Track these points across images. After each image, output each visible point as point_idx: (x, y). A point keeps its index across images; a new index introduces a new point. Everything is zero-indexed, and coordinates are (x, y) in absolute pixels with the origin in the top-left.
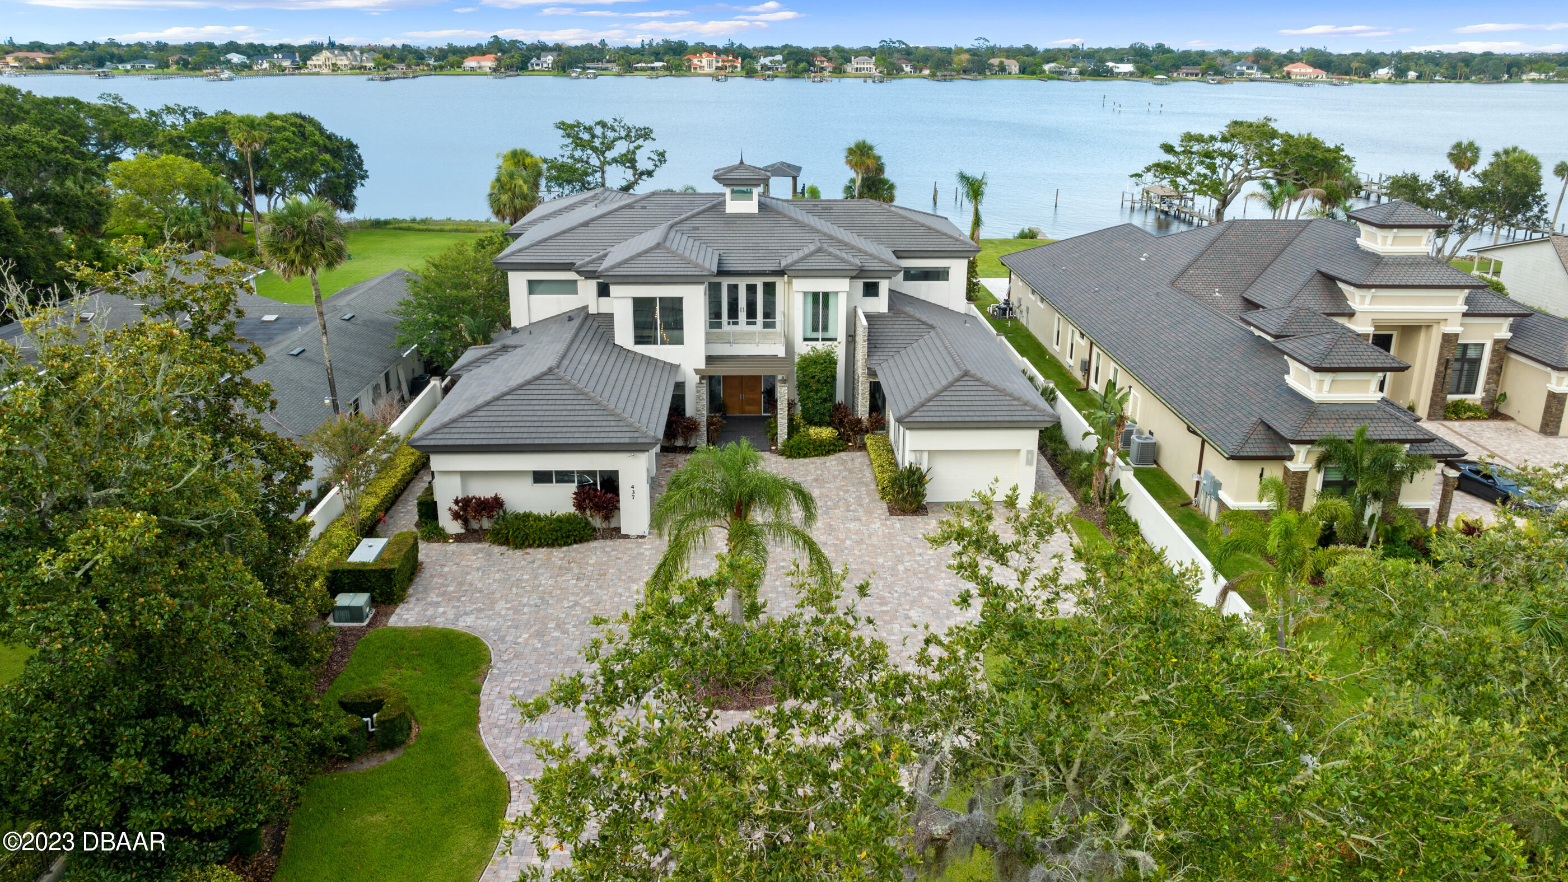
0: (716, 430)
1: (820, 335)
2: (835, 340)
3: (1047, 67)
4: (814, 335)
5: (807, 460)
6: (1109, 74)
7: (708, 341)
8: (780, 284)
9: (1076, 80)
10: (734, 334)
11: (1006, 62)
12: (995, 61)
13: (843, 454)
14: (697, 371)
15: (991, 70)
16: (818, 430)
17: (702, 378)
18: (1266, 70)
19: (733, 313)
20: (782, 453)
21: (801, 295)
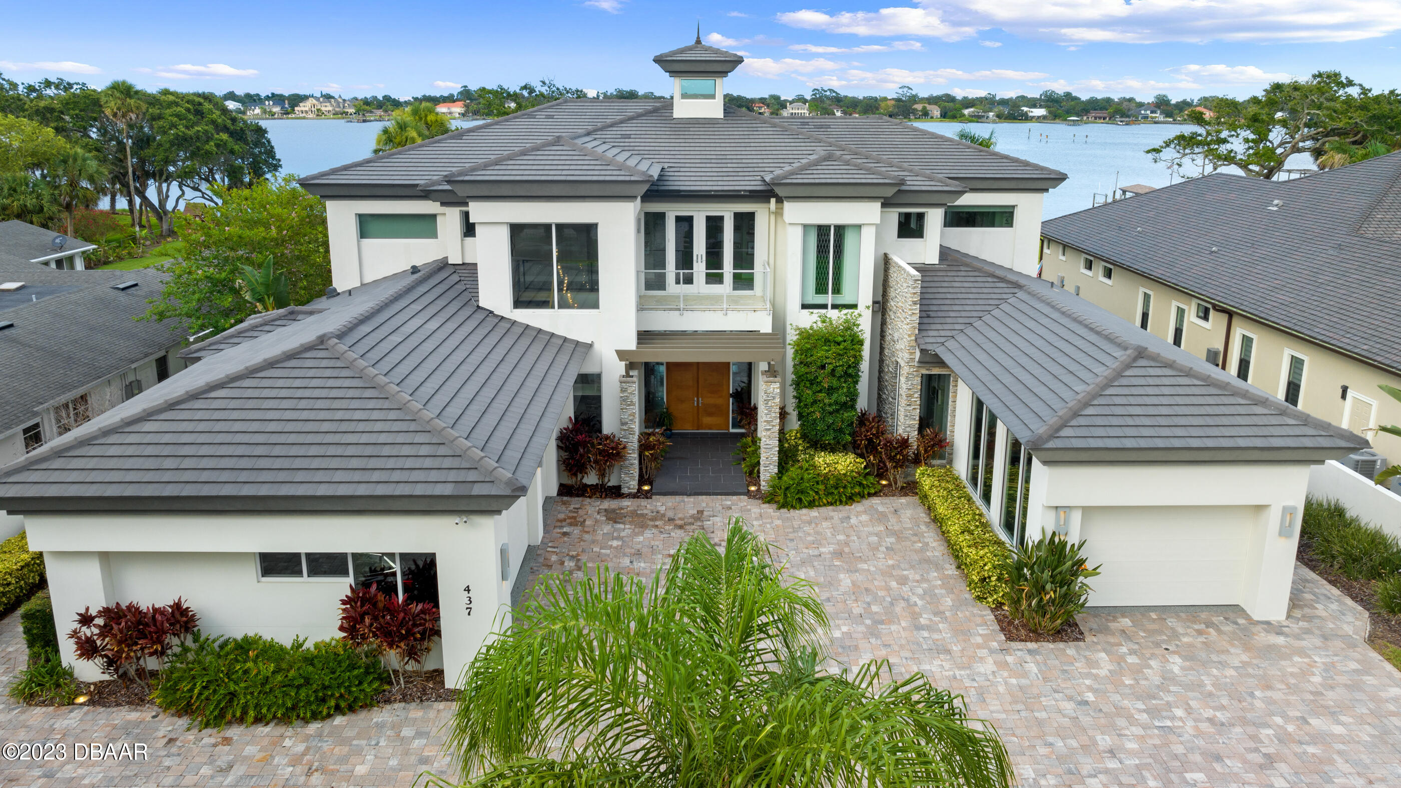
0: (654, 458)
1: (829, 299)
2: (854, 306)
3: (966, 112)
4: (820, 299)
5: (814, 513)
6: (1025, 118)
7: (641, 308)
8: (763, 215)
9: (994, 122)
10: (686, 298)
11: (929, 107)
12: (919, 107)
13: (875, 501)
14: (621, 354)
15: (914, 114)
16: (830, 458)
17: (630, 366)
18: (1168, 114)
19: (685, 259)
20: (769, 498)
21: (799, 231)
